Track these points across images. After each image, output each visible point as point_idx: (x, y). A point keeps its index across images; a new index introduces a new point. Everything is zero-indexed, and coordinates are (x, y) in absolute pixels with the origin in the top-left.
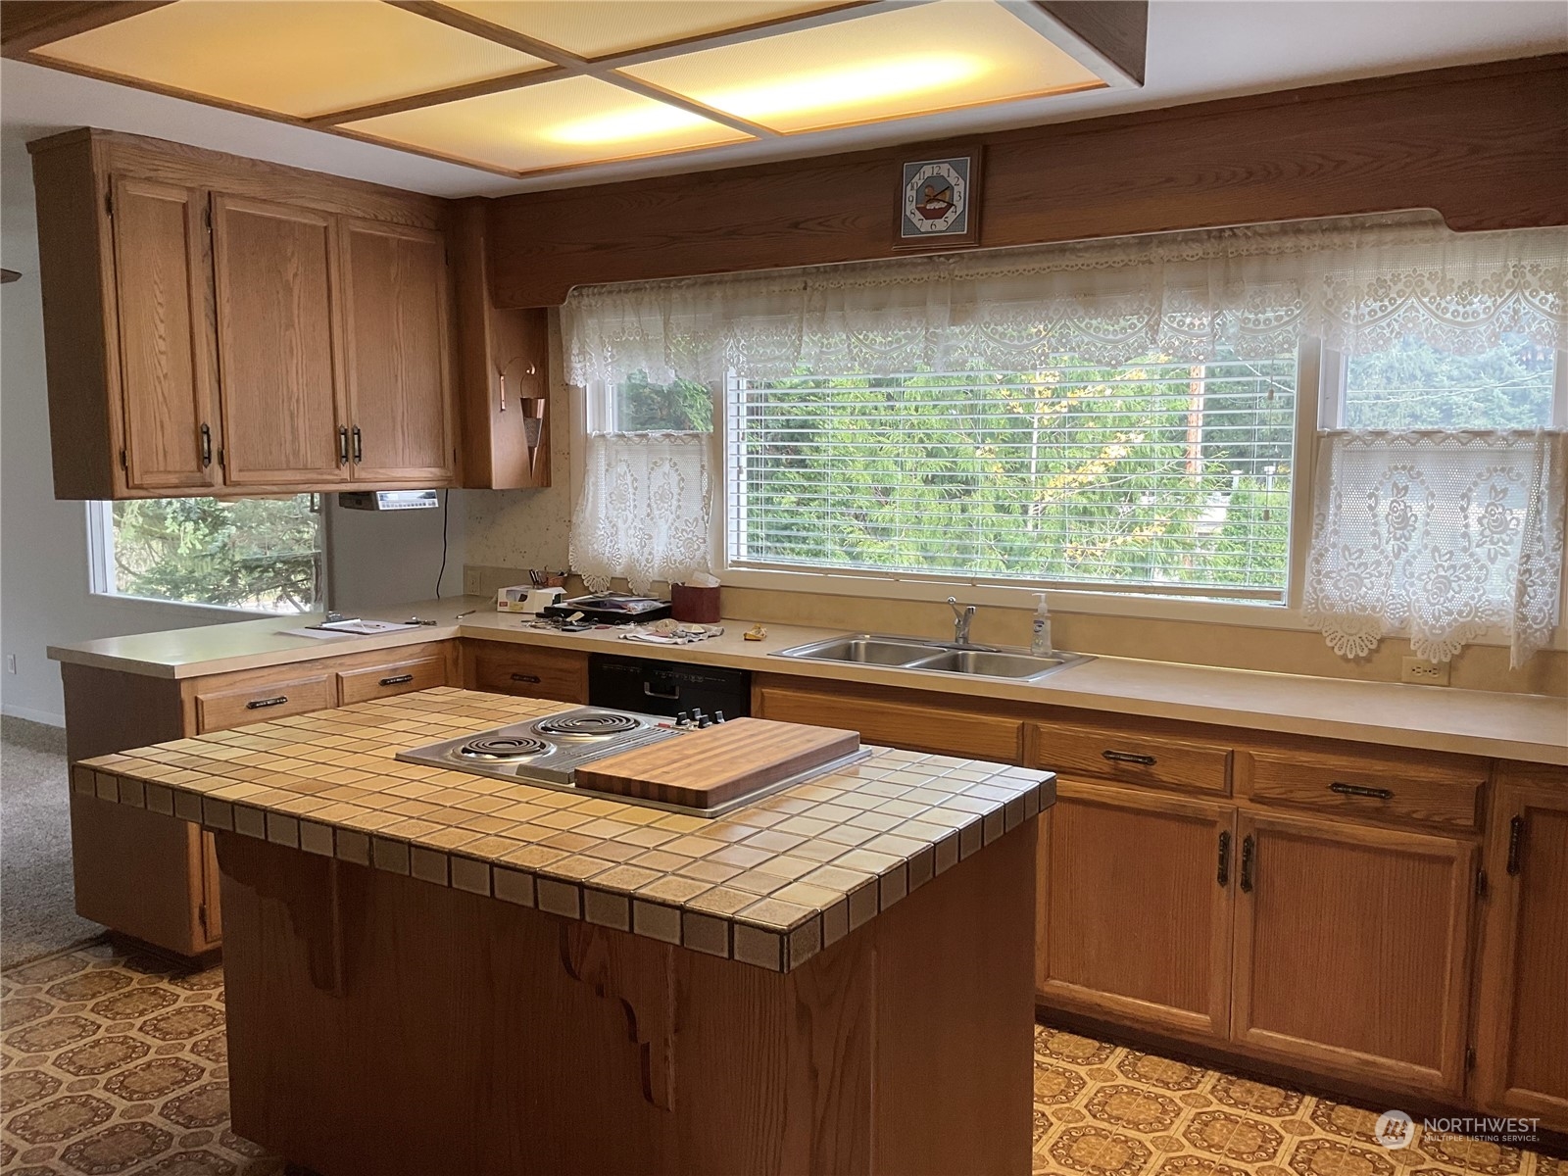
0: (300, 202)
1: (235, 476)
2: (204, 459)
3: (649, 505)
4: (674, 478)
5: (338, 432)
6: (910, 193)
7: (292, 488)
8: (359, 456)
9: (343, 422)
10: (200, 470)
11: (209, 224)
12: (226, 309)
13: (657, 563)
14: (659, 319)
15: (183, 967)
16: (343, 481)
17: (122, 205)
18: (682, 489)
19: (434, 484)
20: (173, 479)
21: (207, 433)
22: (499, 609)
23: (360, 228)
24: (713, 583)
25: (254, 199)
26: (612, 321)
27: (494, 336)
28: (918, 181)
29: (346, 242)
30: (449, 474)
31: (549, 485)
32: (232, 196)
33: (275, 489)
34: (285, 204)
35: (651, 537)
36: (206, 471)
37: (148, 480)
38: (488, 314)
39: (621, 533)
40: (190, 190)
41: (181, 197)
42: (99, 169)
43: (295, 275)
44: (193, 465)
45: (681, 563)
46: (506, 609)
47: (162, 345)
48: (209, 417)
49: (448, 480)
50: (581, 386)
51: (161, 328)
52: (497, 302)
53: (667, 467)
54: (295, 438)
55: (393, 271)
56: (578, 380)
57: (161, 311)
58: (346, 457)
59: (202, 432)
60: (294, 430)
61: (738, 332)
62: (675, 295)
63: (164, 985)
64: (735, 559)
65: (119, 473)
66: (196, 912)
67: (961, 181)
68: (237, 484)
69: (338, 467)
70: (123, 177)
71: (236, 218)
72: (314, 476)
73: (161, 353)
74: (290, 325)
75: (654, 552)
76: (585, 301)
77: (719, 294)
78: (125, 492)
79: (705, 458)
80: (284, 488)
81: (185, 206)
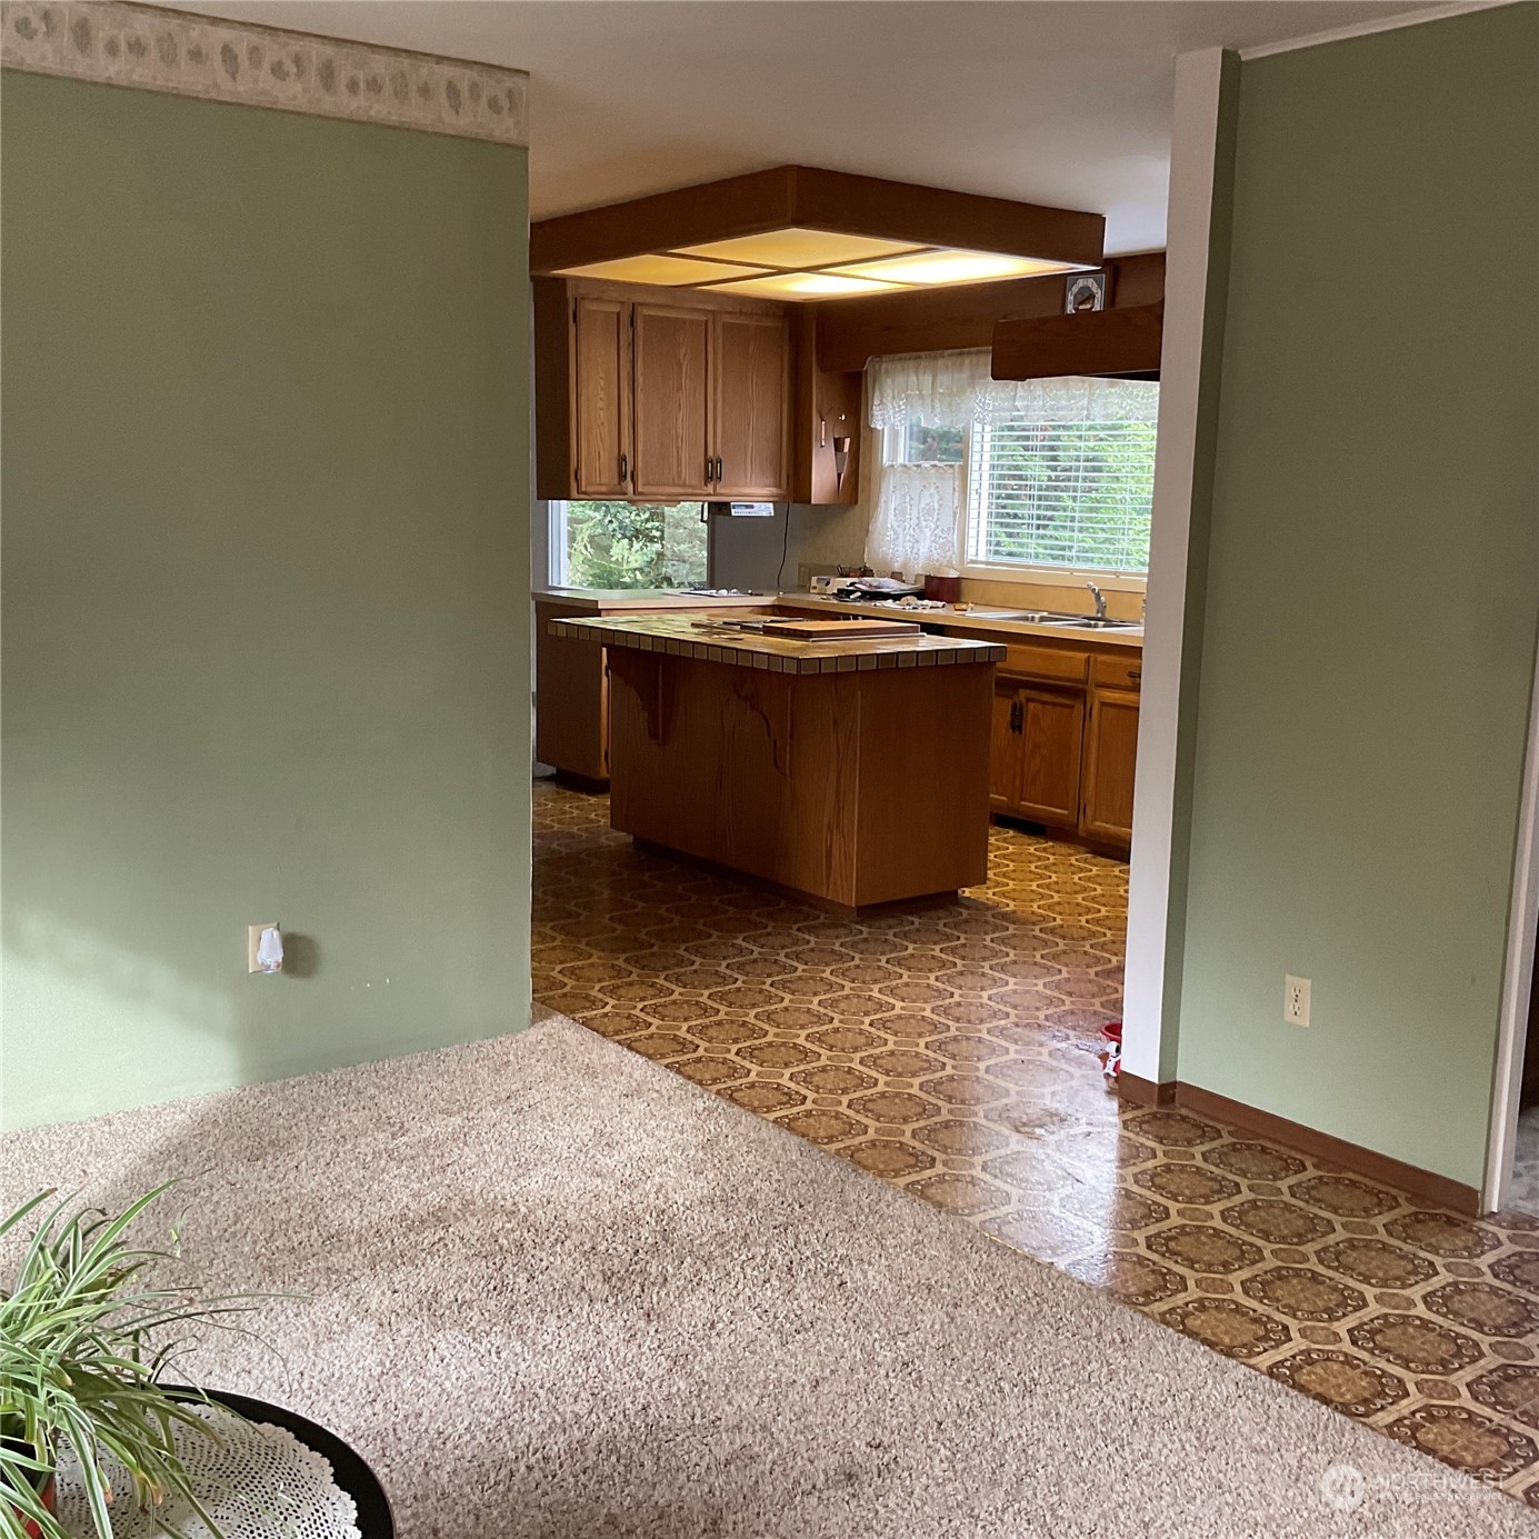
0: (690, 305)
1: (640, 489)
2: (622, 477)
3: (918, 518)
4: (937, 497)
5: (707, 461)
6: (1070, 298)
7: (675, 498)
8: (720, 478)
9: (710, 453)
10: (619, 483)
11: (632, 325)
12: (640, 379)
13: (922, 561)
14: (928, 379)
15: (595, 787)
16: (709, 495)
17: (582, 315)
18: (941, 505)
19: (771, 499)
20: (604, 489)
21: (625, 460)
22: (812, 591)
23: (728, 319)
24: (953, 574)
25: (660, 306)
26: (900, 380)
27: (819, 392)
28: (1075, 289)
29: (719, 330)
30: (783, 492)
31: (856, 503)
32: (647, 305)
33: (664, 498)
34: (682, 308)
35: (917, 542)
36: (624, 484)
37: (590, 489)
38: (816, 376)
39: (901, 537)
40: (622, 303)
41: (615, 308)
42: (570, 294)
43: (685, 355)
44: (616, 481)
45: (937, 561)
46: (815, 591)
47: (601, 404)
48: (626, 449)
49: (783, 497)
50: (879, 428)
51: (602, 395)
52: (822, 368)
53: (932, 490)
54: (679, 465)
55: (752, 346)
56: (877, 424)
57: (602, 382)
58: (711, 478)
59: (622, 459)
60: (679, 459)
61: (977, 389)
62: (941, 362)
63: (584, 796)
64: (974, 558)
65: (573, 485)
66: (603, 754)
67: (1099, 291)
68: (642, 494)
69: (706, 485)
70: (583, 299)
71: (648, 319)
72: (690, 491)
73: (602, 409)
74: (679, 389)
75: (921, 552)
76: (884, 366)
77: (967, 361)
78: (577, 496)
79: (957, 483)
80: (669, 498)
81: (618, 314)
